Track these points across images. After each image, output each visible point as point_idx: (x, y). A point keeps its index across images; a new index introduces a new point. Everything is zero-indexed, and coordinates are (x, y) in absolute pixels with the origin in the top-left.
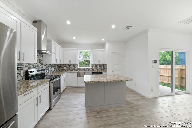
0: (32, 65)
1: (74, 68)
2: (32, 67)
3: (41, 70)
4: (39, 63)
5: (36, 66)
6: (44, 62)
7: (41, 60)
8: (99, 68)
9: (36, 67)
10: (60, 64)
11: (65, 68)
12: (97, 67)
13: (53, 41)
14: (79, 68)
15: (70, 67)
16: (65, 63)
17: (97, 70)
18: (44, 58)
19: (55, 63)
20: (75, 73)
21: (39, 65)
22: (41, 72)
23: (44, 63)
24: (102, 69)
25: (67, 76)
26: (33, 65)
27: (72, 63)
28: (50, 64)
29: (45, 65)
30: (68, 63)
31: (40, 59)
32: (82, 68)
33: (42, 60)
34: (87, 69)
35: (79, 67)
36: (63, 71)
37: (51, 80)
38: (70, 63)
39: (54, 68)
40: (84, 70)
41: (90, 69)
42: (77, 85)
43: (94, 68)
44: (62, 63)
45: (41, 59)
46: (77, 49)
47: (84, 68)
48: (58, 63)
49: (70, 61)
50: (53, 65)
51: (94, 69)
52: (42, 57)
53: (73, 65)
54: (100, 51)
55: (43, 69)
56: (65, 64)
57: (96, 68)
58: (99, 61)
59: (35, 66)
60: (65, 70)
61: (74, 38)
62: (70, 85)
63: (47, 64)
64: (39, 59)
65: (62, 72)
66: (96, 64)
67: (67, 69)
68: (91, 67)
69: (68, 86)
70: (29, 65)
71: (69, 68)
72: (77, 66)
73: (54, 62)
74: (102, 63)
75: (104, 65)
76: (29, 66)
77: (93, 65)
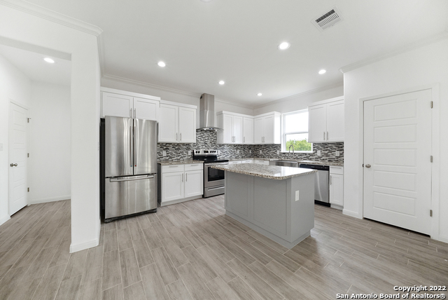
1: (274, 153)
3: (211, 152)
12: (330, 152)
14: (284, 153)
15: (269, 151)
16: (256, 142)
22: (209, 154)
34: (301, 155)
35: (283, 150)
36: (258, 157)
38: (263, 143)
39: (238, 151)
41: (307, 157)
43: (319, 153)
49: (263, 139)
50: (236, 145)
51: (320, 157)
57: (327, 155)
58: (326, 135)
61: (260, 94)
63: (224, 145)
67: (263, 154)
68: (311, 151)
71: (267, 153)
72: (280, 149)
77: (317, 145)
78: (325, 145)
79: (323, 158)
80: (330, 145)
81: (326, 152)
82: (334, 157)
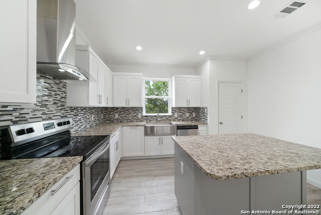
0: (29, 111)
1: (135, 116)
2: (27, 116)
3: (60, 124)
4: (55, 103)
5: (44, 114)
6: (70, 103)
7: (59, 97)
8: (187, 115)
9: (44, 117)
10: (106, 108)
11: (117, 116)
12: (183, 114)
13: (90, 49)
14: (146, 116)
15: (128, 114)
16: (117, 105)
17: (183, 121)
18: (67, 91)
19: (96, 105)
20: (138, 127)
21: (53, 109)
22: (57, 129)
23: (68, 104)
24: (194, 118)
25: (122, 135)
26: (34, 111)
27: (132, 105)
28: (85, 108)
29: (73, 109)
30: (124, 105)
31: (56, 95)
32: (152, 117)
33: (64, 95)
34: (162, 117)
35: (144, 114)
36: (112, 122)
37: (85, 159)
38: (127, 106)
39: (93, 116)
40: (156, 120)
41: (167, 119)
42: (143, 155)
43: (176, 115)
44: (110, 105)
45: (60, 93)
46: (141, 74)
47: (155, 116)
48: (103, 105)
49: (127, 101)
50: (91, 109)
51: (176, 118)
52: (63, 89)
53: (133, 108)
54: (190, 80)
55: (65, 120)
56: (117, 108)
57: (181, 116)
58: (188, 101)
59: (39, 114)
60: (117, 119)
61: (139, 48)
62: (128, 154)
63: (76, 108)
64: (53, 93)
65: (109, 123)
66: (180, 108)
67: (120, 118)
68: (170, 113)
69: (124, 156)
70: (15, 110)
71: (125, 117)
72: (141, 112)
73: (93, 103)
74: (193, 105)
75: (197, 110)
76: (15, 114)
77: (174, 109)
78: (179, 108)
79: (179, 118)
80: (183, 109)
81: (181, 114)
82: (185, 117)
